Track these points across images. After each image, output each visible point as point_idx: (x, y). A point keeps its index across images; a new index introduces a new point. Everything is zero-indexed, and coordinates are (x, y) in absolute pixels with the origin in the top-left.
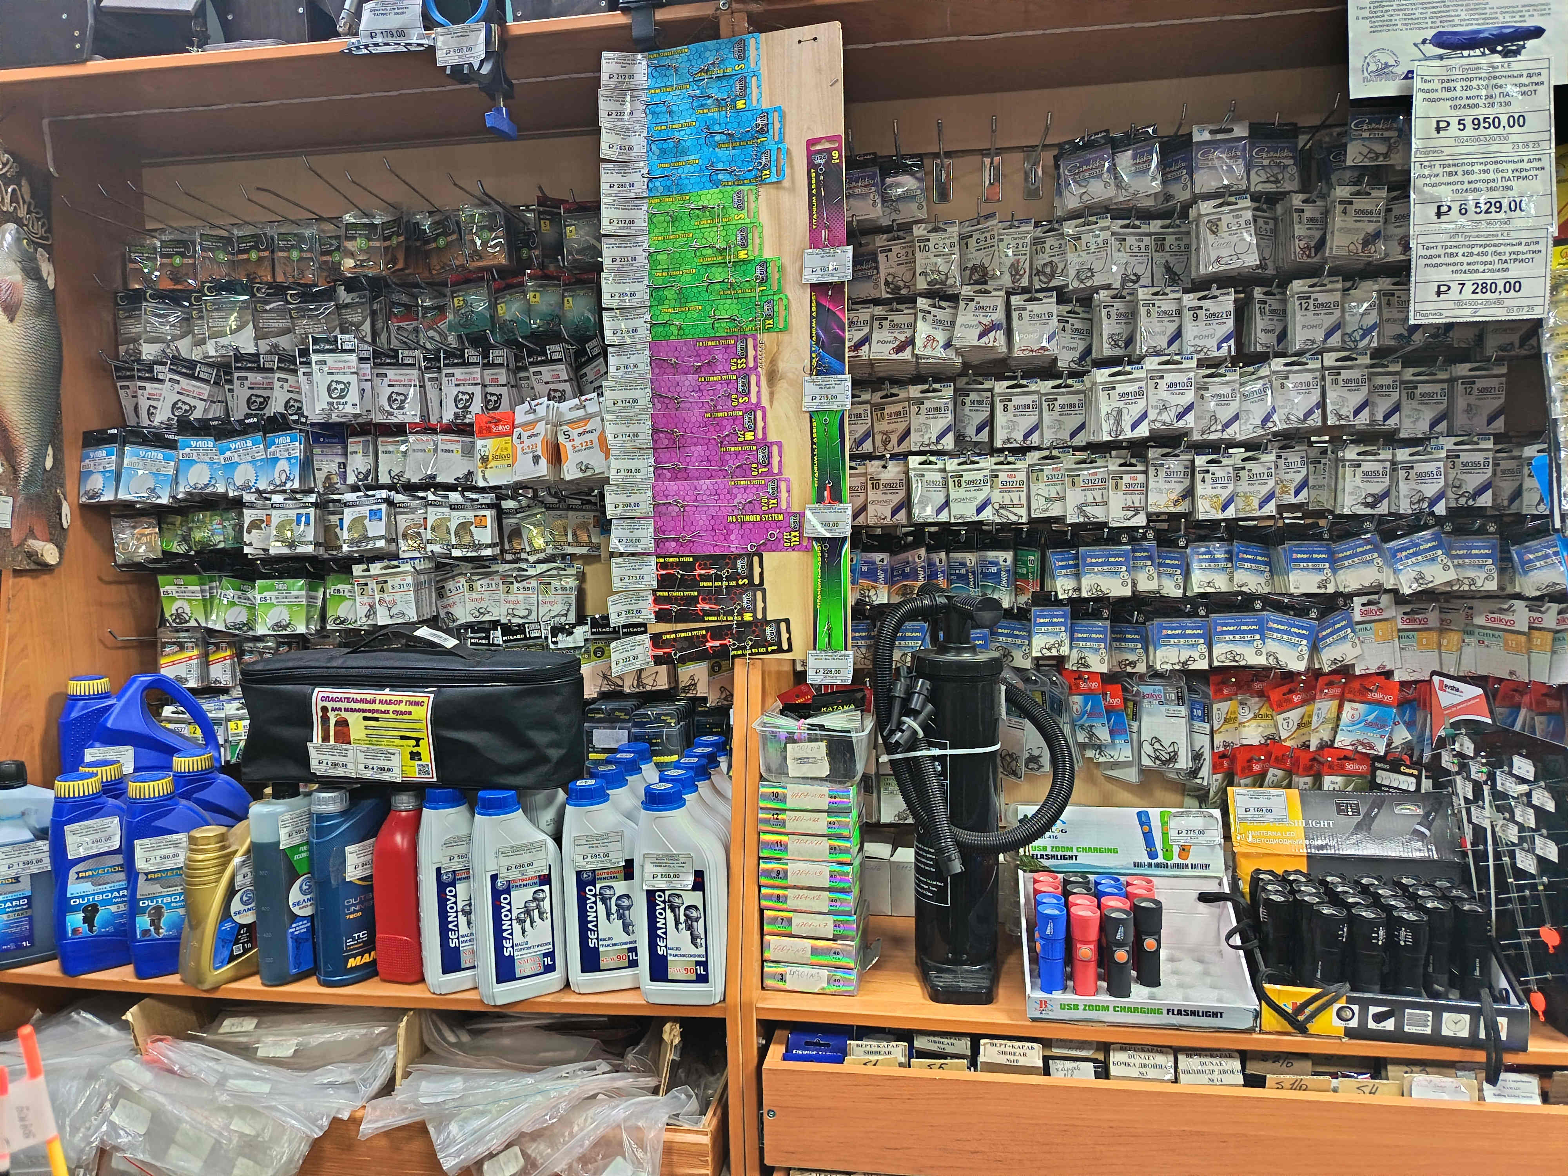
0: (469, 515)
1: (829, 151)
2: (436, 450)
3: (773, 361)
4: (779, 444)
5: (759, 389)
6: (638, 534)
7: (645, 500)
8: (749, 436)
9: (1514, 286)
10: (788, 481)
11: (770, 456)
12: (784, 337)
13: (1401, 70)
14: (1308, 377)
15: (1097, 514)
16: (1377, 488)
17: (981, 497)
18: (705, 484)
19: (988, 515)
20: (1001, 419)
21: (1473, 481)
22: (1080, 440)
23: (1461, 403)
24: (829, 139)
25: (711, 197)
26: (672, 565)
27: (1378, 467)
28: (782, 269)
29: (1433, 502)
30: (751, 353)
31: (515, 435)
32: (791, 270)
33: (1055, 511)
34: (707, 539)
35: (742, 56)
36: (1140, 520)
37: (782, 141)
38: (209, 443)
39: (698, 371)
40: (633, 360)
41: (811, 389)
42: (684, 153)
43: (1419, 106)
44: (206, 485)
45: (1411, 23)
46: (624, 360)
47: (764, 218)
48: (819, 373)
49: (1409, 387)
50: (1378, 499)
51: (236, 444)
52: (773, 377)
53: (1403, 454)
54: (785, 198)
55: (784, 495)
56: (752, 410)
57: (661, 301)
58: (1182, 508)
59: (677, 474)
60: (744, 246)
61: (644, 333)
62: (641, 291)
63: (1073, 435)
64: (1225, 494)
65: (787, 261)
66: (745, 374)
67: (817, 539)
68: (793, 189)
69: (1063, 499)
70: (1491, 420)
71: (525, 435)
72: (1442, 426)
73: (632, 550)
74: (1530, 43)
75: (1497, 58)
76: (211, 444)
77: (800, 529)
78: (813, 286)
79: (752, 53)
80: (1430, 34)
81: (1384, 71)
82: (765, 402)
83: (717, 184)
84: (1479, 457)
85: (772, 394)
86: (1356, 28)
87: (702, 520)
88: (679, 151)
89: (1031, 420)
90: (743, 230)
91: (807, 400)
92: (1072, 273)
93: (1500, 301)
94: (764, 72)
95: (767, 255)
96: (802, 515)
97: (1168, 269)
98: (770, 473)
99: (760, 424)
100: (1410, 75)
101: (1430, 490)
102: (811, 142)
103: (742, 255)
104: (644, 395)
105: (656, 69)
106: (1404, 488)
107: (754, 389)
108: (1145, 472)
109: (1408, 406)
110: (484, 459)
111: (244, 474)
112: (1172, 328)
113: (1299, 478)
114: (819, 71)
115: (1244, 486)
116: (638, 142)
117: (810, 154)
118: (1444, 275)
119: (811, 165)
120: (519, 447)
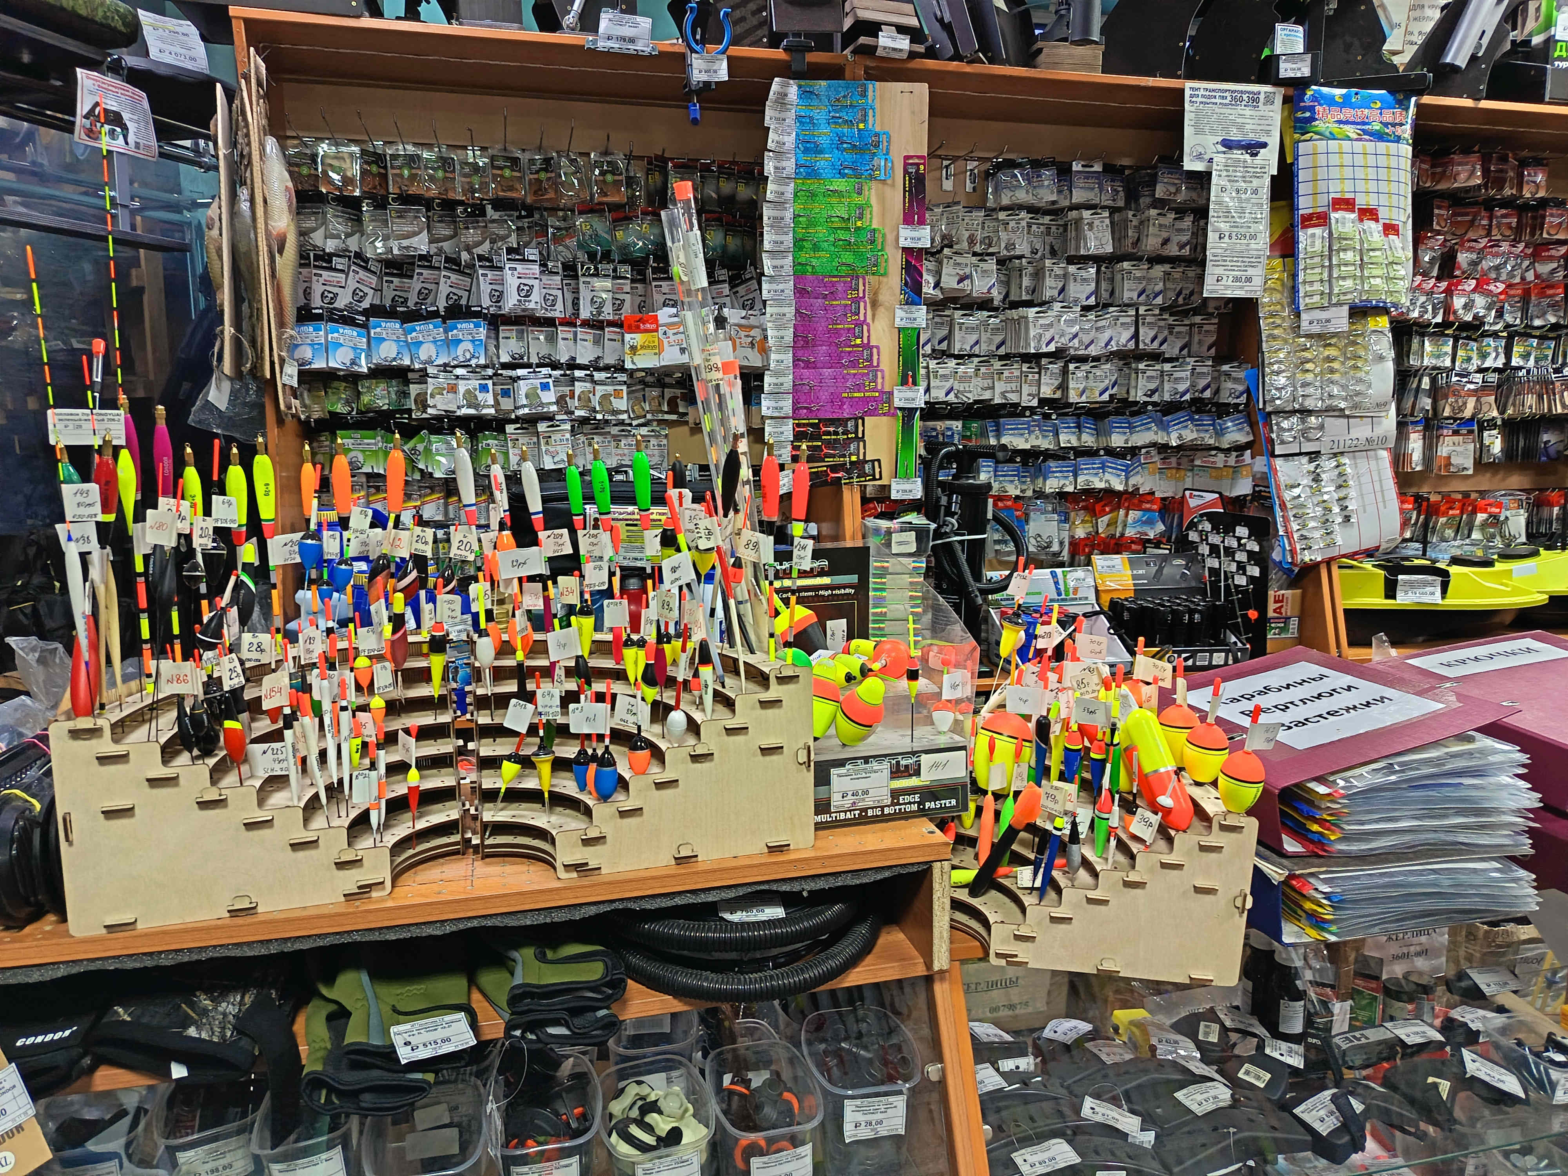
0: (610, 389)
1: (918, 165)
2: (575, 340)
3: (876, 294)
4: (878, 347)
5: (866, 312)
6: (781, 404)
7: (788, 381)
8: (858, 341)
9: (1249, 280)
10: (882, 371)
11: (871, 355)
12: (885, 280)
13: (1207, 157)
14: (1128, 320)
15: (1014, 398)
16: (1153, 386)
17: (948, 385)
18: (827, 372)
19: (951, 398)
20: (957, 335)
21: (1202, 383)
22: (1002, 351)
23: (1196, 338)
24: (918, 157)
25: (840, 184)
26: (804, 425)
27: (1154, 374)
28: (884, 236)
29: (1183, 394)
30: (861, 288)
31: (661, 332)
32: (890, 238)
33: (987, 395)
34: (828, 407)
35: (864, 94)
36: (1035, 403)
37: (888, 153)
38: (394, 325)
39: (825, 297)
40: (781, 287)
41: (899, 313)
42: (821, 152)
43: (1214, 179)
44: (394, 359)
45: (1213, 132)
46: (774, 286)
47: (874, 201)
48: (907, 304)
49: (1171, 327)
50: (1154, 392)
51: (419, 326)
52: (875, 304)
53: (1167, 367)
54: (888, 190)
55: (880, 380)
56: (860, 324)
57: (801, 248)
58: (1058, 395)
59: (808, 365)
60: (860, 218)
61: (788, 269)
62: (788, 240)
63: (998, 348)
64: (1082, 387)
65: (887, 231)
66: (857, 300)
67: (900, 409)
68: (893, 185)
69: (993, 388)
70: (1209, 349)
71: (670, 333)
72: (1185, 352)
73: (776, 414)
74: (1262, 151)
75: (1247, 157)
76: (398, 326)
77: (890, 401)
78: (904, 249)
79: (870, 93)
80: (1220, 139)
81: (1199, 157)
82: (869, 320)
83: (843, 176)
84: (1205, 370)
85: (874, 316)
86: (1188, 131)
87: (824, 396)
88: (817, 150)
89: (974, 338)
90: (861, 208)
91: (897, 320)
92: (1003, 245)
93: (1241, 287)
94: (877, 106)
95: (874, 226)
96: (891, 393)
97: (1052, 247)
98: (871, 365)
99: (866, 334)
100: (1211, 160)
101: (1182, 388)
102: (907, 158)
103: (859, 224)
104: (790, 311)
105: (805, 94)
106: (1167, 386)
107: (862, 311)
108: (1039, 373)
109: (1171, 338)
110: (633, 348)
111: (426, 351)
112: (1060, 285)
113: (1114, 379)
114: (913, 113)
115: (1091, 383)
116: (790, 140)
117: (906, 165)
118: (1219, 271)
119: (906, 172)
120: (665, 341)
